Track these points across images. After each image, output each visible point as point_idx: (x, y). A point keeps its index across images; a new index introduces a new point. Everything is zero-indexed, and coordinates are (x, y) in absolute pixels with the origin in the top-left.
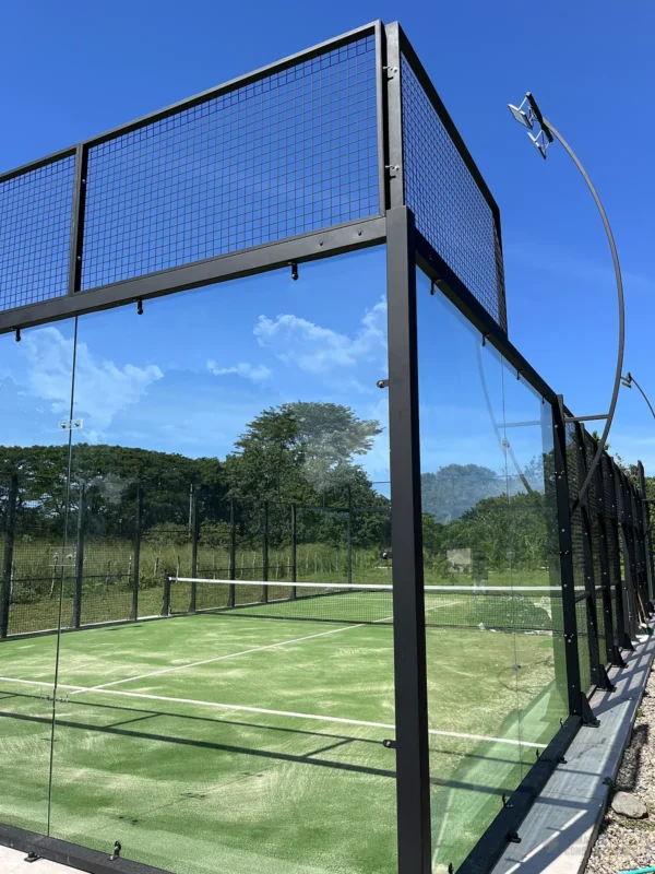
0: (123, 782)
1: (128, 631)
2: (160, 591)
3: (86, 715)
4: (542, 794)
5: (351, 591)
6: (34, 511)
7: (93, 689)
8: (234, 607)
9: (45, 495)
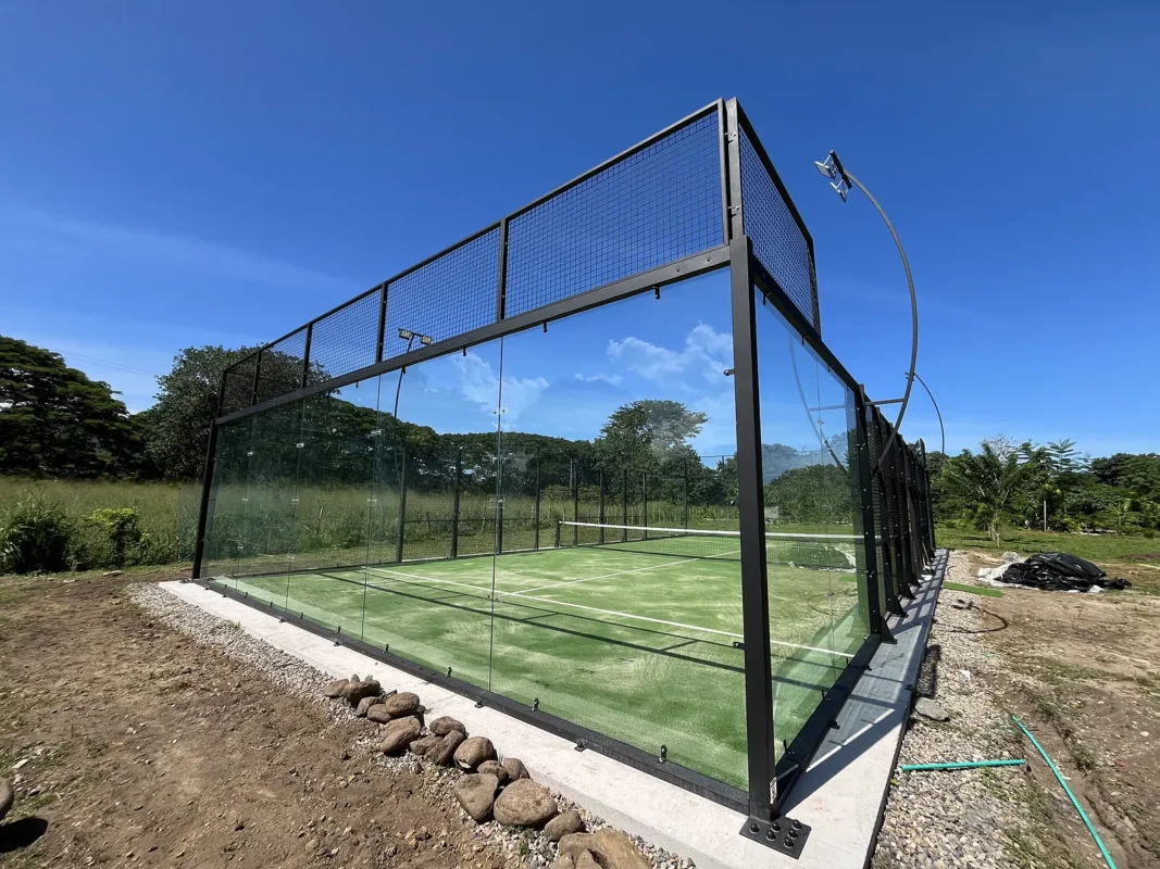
0: (537, 658)
1: (533, 557)
2: (554, 531)
3: (510, 610)
4: (853, 693)
5: (686, 535)
6: (470, 476)
7: (513, 594)
8: (603, 544)
9: (476, 466)
